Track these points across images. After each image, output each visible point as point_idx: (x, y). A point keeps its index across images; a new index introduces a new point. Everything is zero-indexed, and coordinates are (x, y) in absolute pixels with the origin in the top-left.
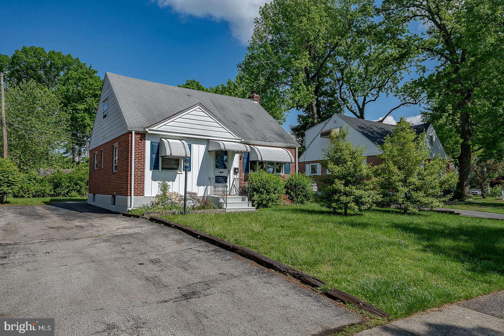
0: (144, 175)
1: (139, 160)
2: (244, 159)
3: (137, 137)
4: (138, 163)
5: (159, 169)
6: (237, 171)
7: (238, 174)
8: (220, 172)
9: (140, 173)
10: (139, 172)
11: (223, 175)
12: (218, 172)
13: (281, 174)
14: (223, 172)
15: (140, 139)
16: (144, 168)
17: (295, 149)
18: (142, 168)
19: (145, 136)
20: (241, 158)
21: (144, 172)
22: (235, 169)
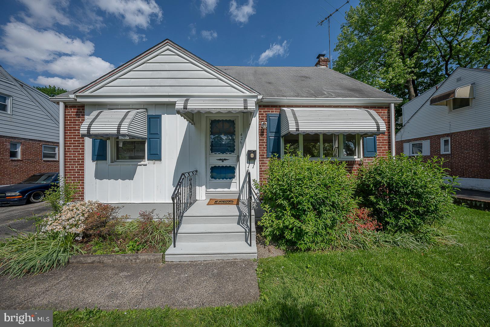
0: (83, 170)
1: (75, 146)
2: (270, 134)
3: (72, 112)
4: (73, 151)
5: (106, 160)
6: (252, 156)
7: (257, 161)
8: (220, 160)
9: (76, 167)
10: (75, 165)
11: (225, 164)
12: (216, 160)
13: (355, 157)
14: (225, 160)
15: (76, 115)
16: (84, 159)
17: (388, 107)
18: (80, 159)
19: (84, 109)
20: (263, 132)
21: (83, 164)
22: (249, 152)
